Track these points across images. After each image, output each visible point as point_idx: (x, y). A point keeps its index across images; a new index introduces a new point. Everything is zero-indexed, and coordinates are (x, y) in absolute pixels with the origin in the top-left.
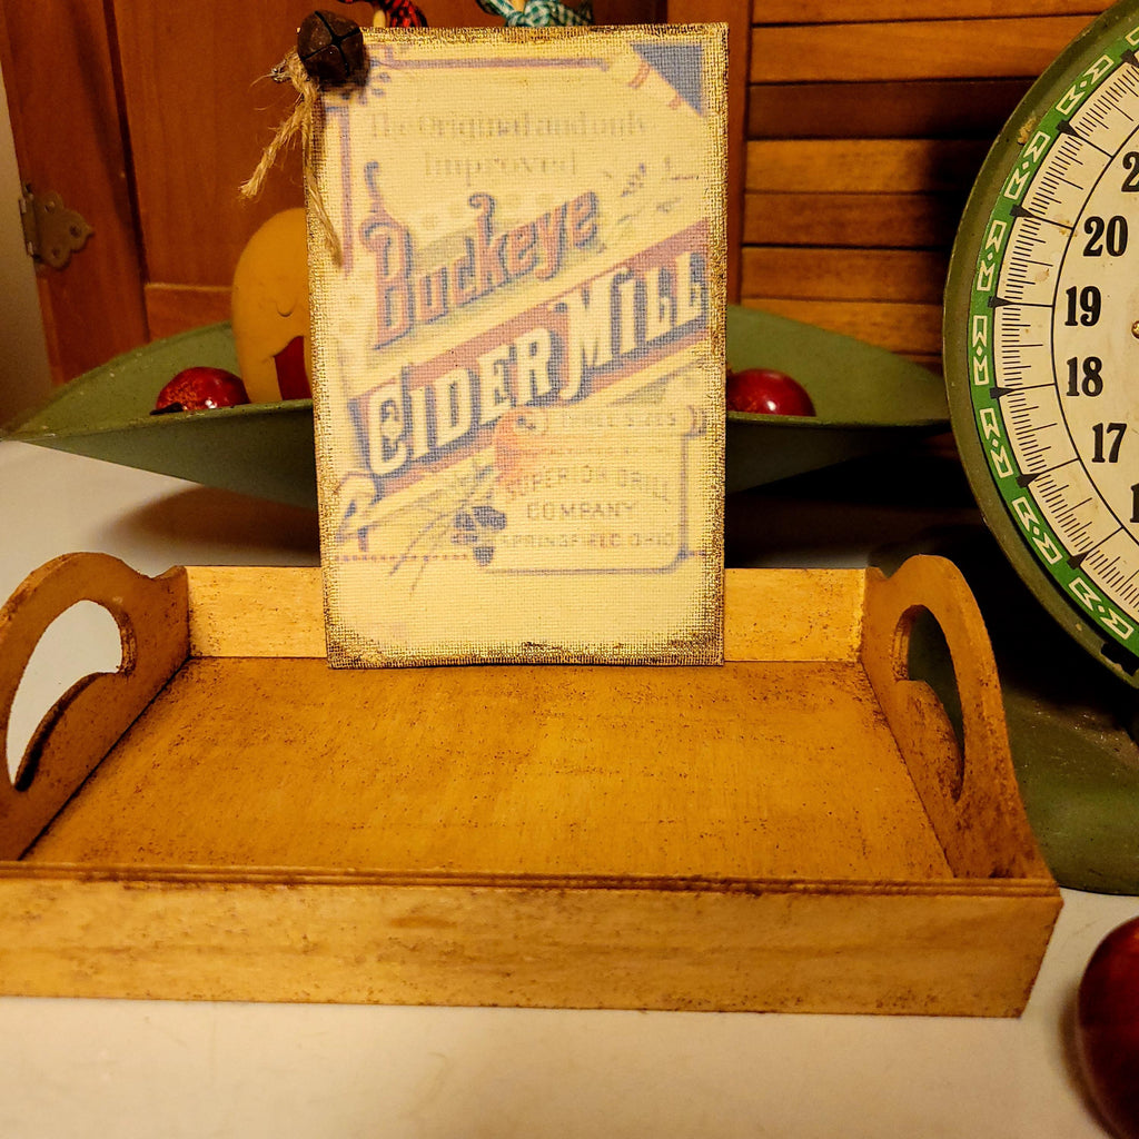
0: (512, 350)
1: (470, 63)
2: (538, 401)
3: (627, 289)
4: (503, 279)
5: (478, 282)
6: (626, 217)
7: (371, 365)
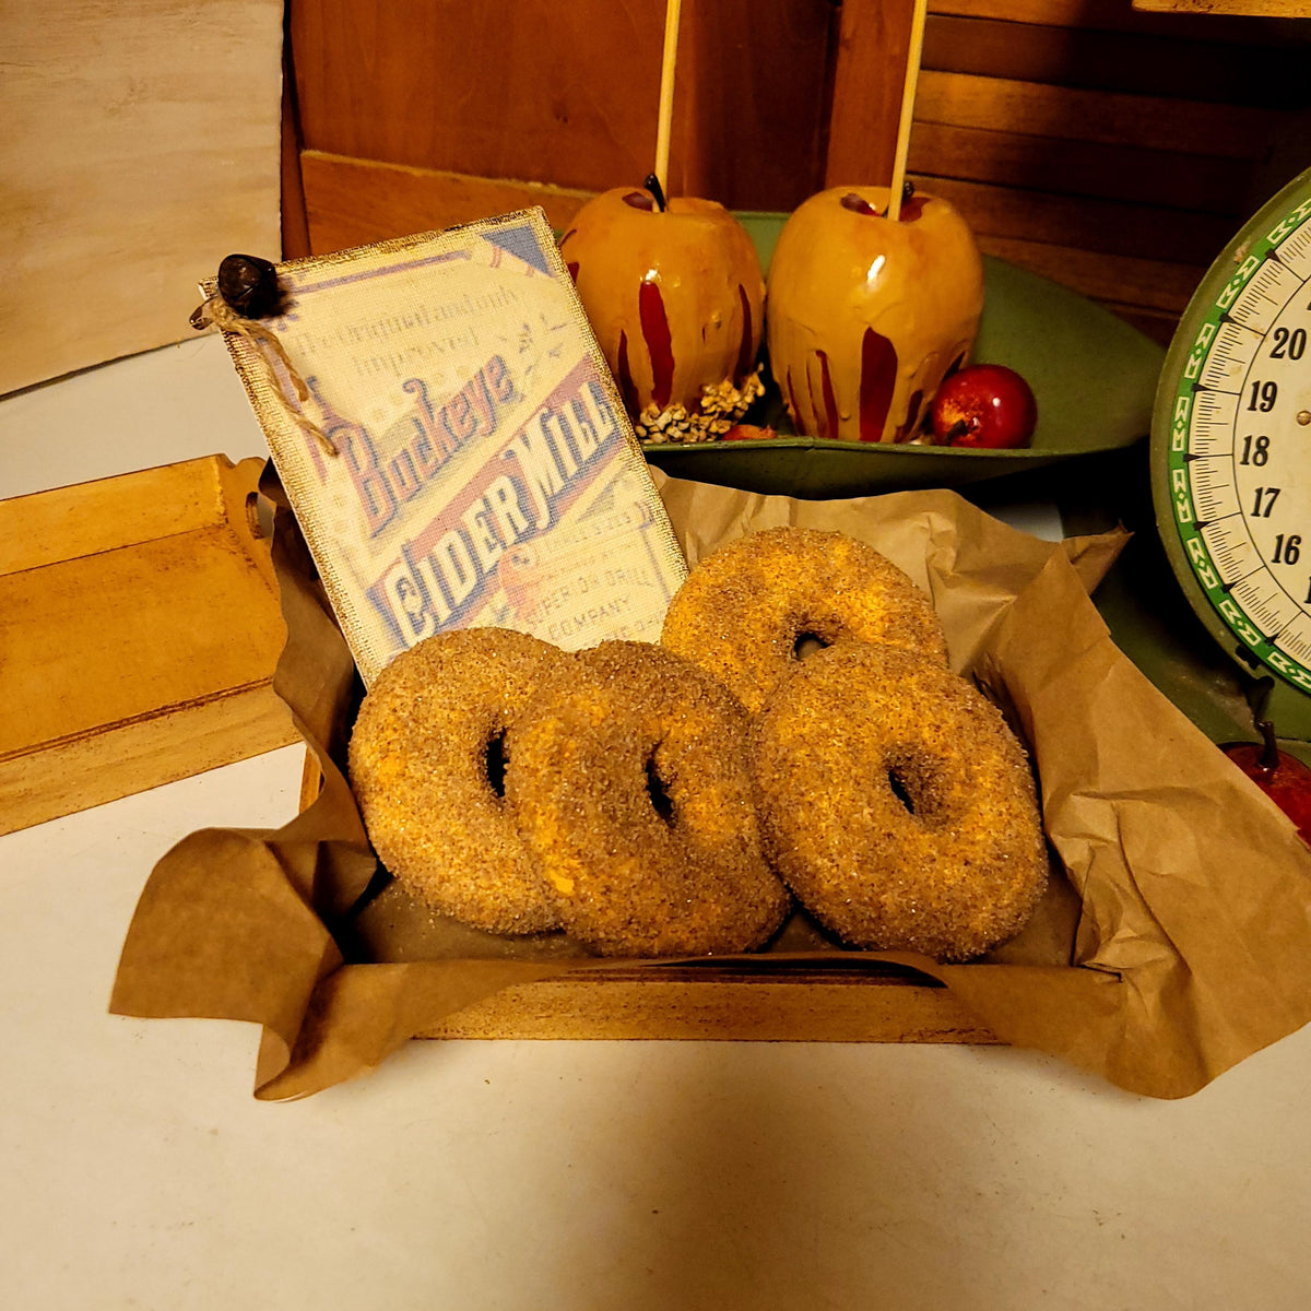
0: (486, 501)
1: (361, 277)
2: (522, 537)
3: (553, 423)
4: (455, 445)
5: (436, 455)
6: (530, 367)
7: (374, 553)
